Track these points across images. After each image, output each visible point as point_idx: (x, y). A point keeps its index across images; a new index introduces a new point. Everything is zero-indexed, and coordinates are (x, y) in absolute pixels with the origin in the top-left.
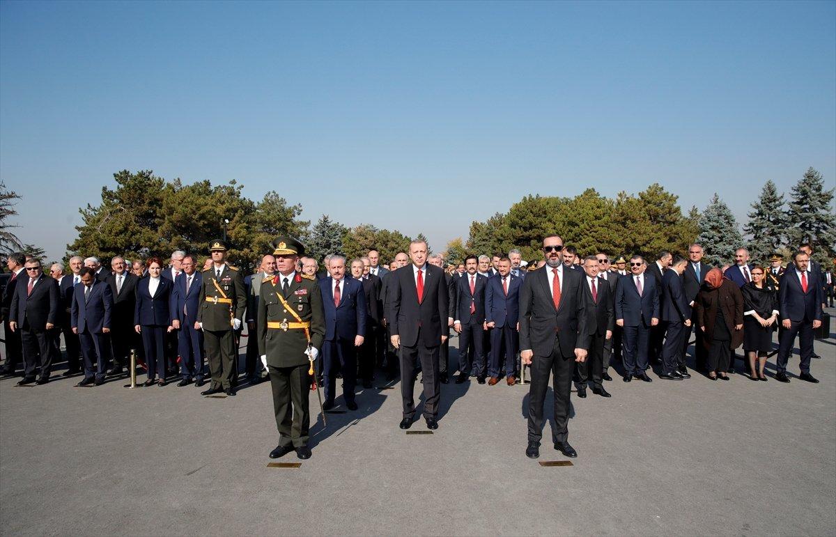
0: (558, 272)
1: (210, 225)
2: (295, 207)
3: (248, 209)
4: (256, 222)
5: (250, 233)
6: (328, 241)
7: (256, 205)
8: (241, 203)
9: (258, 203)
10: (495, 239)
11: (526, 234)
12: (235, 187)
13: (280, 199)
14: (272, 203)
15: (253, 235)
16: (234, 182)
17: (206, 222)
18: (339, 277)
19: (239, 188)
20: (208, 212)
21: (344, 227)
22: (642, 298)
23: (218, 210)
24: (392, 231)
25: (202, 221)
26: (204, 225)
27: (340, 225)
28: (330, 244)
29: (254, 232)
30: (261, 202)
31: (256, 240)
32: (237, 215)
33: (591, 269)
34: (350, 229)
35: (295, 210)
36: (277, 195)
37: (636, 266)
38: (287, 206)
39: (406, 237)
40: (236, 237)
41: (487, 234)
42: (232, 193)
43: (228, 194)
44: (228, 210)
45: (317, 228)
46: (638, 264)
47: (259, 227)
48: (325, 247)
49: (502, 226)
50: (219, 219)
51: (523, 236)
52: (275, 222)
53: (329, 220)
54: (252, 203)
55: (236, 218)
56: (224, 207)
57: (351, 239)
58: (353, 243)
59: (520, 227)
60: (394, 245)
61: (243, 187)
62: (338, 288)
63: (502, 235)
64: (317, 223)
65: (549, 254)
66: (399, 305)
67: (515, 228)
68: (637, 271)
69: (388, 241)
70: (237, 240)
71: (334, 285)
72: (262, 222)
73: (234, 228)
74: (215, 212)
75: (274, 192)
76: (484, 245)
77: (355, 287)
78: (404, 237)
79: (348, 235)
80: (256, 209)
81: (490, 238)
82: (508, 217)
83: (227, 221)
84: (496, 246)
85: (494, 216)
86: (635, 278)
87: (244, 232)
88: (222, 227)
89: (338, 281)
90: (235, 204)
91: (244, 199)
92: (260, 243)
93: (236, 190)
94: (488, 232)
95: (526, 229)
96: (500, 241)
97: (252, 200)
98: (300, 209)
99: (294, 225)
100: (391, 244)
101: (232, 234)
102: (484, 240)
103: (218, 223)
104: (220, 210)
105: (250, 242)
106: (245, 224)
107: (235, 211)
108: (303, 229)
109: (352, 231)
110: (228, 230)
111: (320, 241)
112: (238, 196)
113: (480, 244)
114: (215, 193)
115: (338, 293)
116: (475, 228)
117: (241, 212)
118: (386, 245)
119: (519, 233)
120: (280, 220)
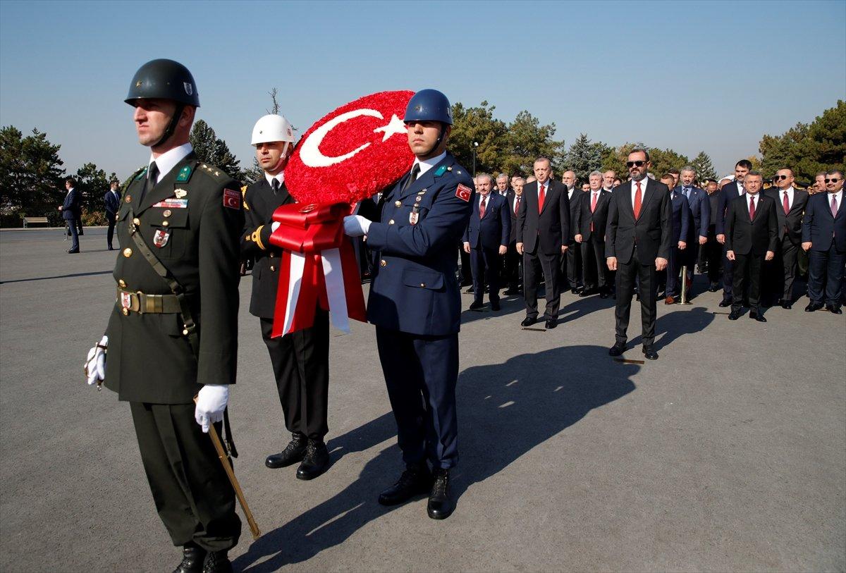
0: (642, 186)
1: (460, 148)
2: (549, 127)
3: (500, 130)
4: (507, 143)
5: (500, 155)
6: (585, 163)
7: (507, 126)
8: (492, 124)
9: (510, 124)
10: (792, 156)
11: (838, 148)
12: (487, 108)
13: (532, 118)
14: (524, 123)
15: (503, 157)
16: (485, 104)
17: (456, 146)
18: (485, 193)
19: (491, 109)
20: (459, 135)
21: (608, 146)
22: (835, 220)
23: (468, 133)
24: (663, 150)
25: (452, 145)
26: (454, 149)
27: (603, 144)
28: (588, 165)
29: (505, 154)
30: (513, 123)
31: (507, 162)
32: (488, 137)
33: (750, 185)
34: (614, 149)
35: (549, 130)
36: (530, 115)
37: (831, 182)
38: (539, 127)
39: (681, 156)
40: (486, 160)
41: (781, 151)
42: (483, 115)
43: (480, 116)
44: (479, 133)
45: (574, 148)
46: (835, 180)
47: (510, 149)
48: (582, 169)
49: (805, 139)
50: (469, 141)
51: (831, 151)
52: (527, 143)
53: (588, 139)
54: (503, 125)
55: (487, 141)
56: (474, 130)
57: (614, 159)
58: (617, 165)
59: (828, 139)
60: (665, 166)
61: (494, 108)
62: (484, 203)
63: (801, 151)
64: (574, 143)
65: (631, 169)
66: (525, 217)
67: (821, 142)
68: (833, 189)
69: (658, 161)
70: (487, 163)
71: (481, 200)
72: (514, 144)
73: (484, 150)
74: (465, 135)
75: (526, 112)
76: (777, 164)
77: (499, 202)
78: (679, 157)
79: (611, 155)
80: (507, 131)
81: (786, 155)
82: (813, 126)
83: (476, 144)
84: (792, 164)
85: (794, 127)
86: (830, 196)
87: (494, 154)
88: (472, 150)
89: (485, 197)
90: (486, 126)
91: (496, 120)
92: (511, 165)
93: (487, 112)
94: (783, 147)
95: (836, 142)
96: (798, 158)
97: (504, 122)
98: (554, 128)
99: (547, 146)
100: (662, 165)
101: (482, 157)
102: (777, 158)
103: (467, 146)
104: (470, 133)
105: (500, 165)
106: (495, 147)
107: (486, 133)
108: (557, 150)
109: (617, 151)
110: (479, 153)
111: (577, 163)
112: (490, 118)
113: (771, 162)
114: (466, 115)
115: (483, 207)
116: (767, 143)
117: (492, 134)
118: (656, 166)
119: (826, 147)
120: (532, 140)
